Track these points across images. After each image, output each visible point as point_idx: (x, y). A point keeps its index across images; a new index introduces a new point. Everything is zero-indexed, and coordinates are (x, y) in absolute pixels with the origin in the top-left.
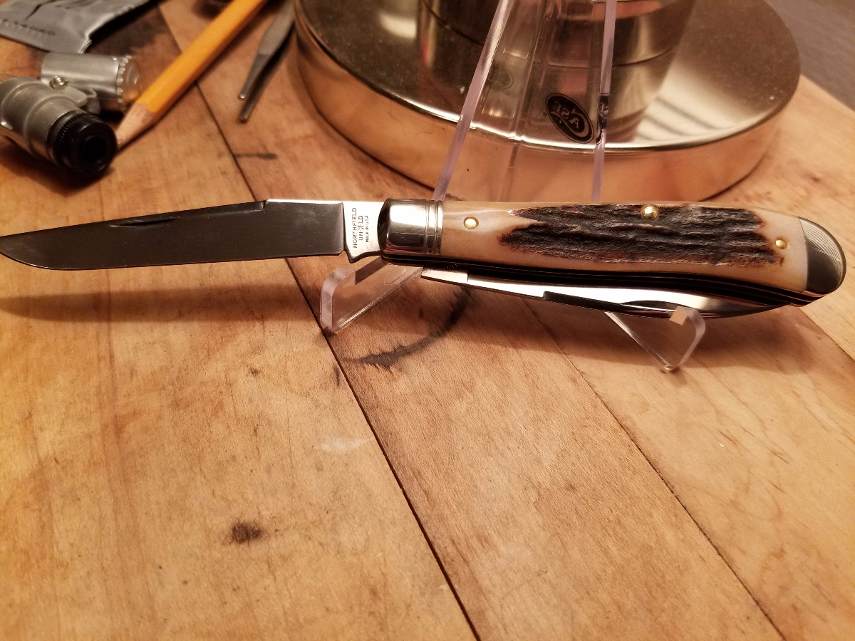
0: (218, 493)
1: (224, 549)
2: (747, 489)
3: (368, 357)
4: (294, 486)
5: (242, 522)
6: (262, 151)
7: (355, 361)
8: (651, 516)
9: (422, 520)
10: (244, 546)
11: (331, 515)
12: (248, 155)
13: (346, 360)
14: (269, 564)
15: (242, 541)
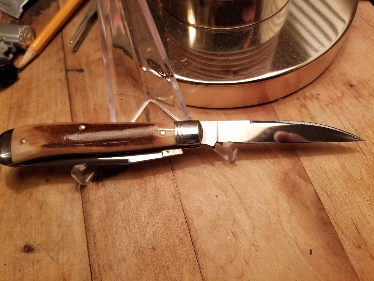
0: (23, 231)
1: (20, 254)
2: (231, 261)
4: (48, 233)
5: (28, 244)
6: (78, 68)
8: (183, 267)
9: (90, 254)
10: (27, 254)
11: (58, 246)
12: (72, 70)
14: (33, 262)
15: (26, 252)
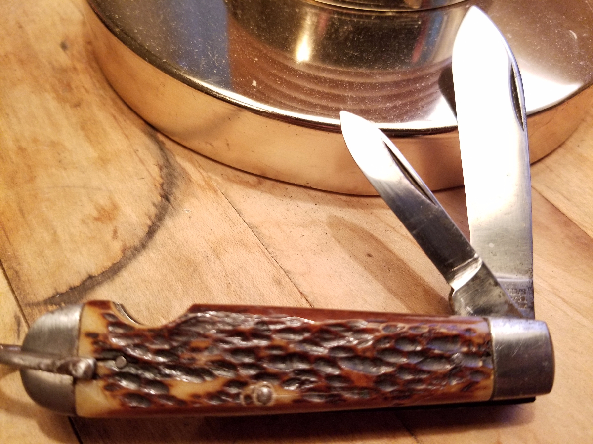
3: (54, 297)
7: (38, 304)
13: (29, 305)
